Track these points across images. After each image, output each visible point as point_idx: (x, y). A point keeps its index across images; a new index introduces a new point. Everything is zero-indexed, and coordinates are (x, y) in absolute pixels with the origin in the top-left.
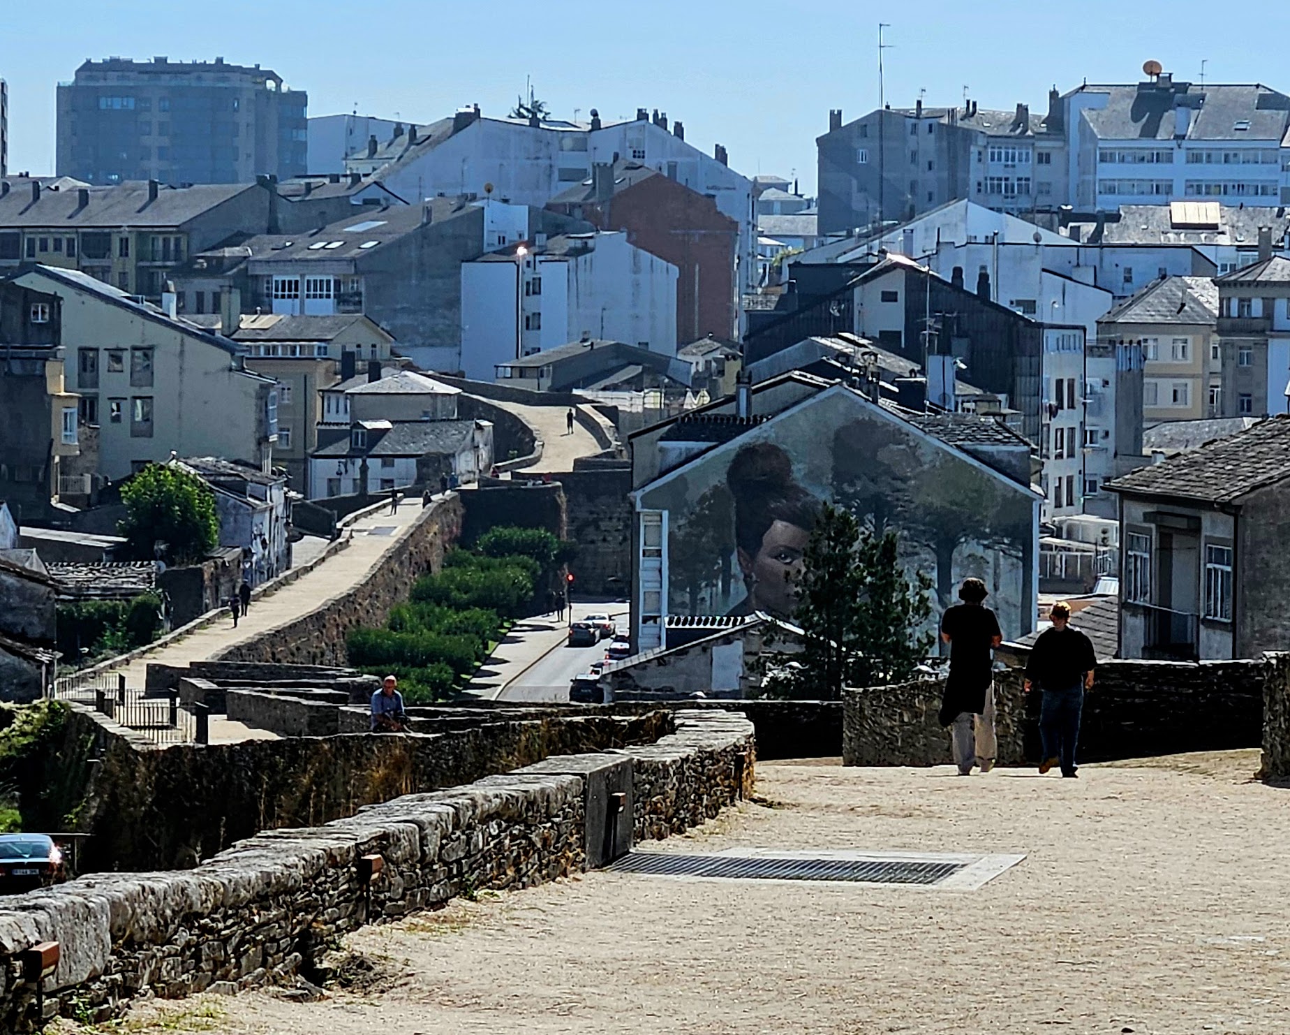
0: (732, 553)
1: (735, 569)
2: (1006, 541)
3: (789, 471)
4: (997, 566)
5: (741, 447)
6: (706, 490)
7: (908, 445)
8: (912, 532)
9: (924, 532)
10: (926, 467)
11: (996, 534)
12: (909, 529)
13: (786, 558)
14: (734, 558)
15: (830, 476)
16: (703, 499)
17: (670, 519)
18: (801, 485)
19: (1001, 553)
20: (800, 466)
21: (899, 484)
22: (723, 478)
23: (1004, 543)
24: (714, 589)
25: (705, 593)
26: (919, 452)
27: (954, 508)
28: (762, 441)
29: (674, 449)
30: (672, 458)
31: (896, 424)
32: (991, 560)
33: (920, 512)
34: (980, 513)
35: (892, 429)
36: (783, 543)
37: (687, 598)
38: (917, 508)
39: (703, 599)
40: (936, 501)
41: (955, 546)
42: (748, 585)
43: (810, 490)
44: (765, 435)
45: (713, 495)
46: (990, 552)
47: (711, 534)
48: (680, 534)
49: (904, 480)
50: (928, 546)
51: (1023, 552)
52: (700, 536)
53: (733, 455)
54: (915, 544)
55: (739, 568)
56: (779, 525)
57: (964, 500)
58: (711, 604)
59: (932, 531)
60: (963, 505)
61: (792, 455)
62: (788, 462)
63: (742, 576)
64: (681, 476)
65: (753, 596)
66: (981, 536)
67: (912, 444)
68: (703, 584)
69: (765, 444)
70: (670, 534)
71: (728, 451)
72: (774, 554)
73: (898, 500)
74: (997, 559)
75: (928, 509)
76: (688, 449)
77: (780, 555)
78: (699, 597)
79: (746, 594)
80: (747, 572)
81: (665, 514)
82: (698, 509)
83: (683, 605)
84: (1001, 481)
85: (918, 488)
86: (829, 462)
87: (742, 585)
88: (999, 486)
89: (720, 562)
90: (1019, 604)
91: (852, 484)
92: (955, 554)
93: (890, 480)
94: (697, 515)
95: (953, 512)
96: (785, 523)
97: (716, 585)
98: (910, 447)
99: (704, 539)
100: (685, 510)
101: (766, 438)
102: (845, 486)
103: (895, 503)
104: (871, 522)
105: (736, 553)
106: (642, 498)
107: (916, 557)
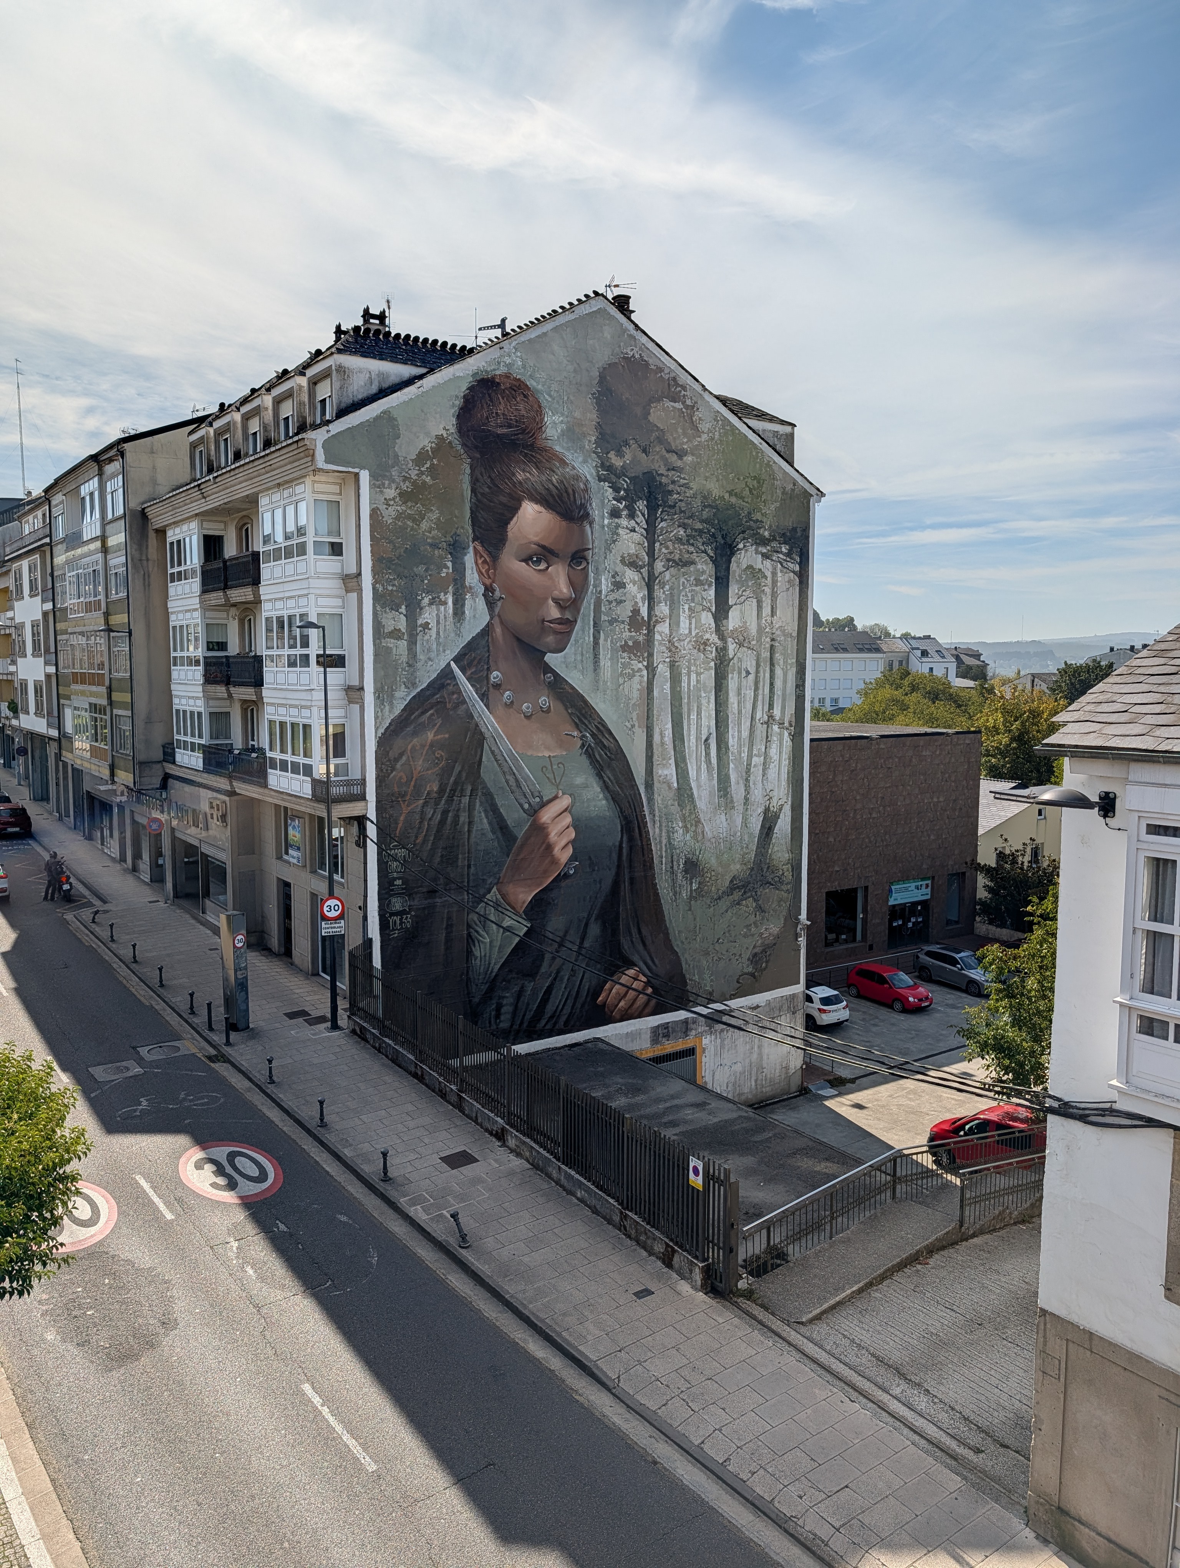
0: (465, 548)
1: (472, 577)
2: (784, 550)
3: (540, 427)
4: (774, 582)
5: (474, 375)
6: (425, 442)
7: (684, 403)
8: (689, 531)
9: (701, 532)
10: (705, 437)
11: (775, 539)
12: (684, 526)
13: (539, 562)
14: (469, 559)
15: (593, 438)
16: (421, 457)
17: (372, 486)
18: (557, 448)
19: (779, 566)
20: (557, 418)
21: (673, 458)
22: (451, 423)
23: (781, 552)
24: (442, 608)
25: (428, 615)
26: (698, 415)
27: (733, 500)
28: (502, 370)
29: (360, 371)
30: (358, 387)
31: (672, 370)
32: (769, 574)
33: (697, 503)
34: (760, 510)
35: (667, 377)
36: (535, 539)
37: (402, 624)
38: (694, 496)
39: (426, 626)
40: (715, 489)
41: (733, 554)
42: (490, 604)
43: (569, 456)
44: (508, 360)
45: (435, 451)
46: (768, 563)
47: (434, 515)
48: (389, 514)
49: (681, 454)
50: (705, 552)
51: (800, 564)
52: (417, 519)
53: (464, 387)
54: (691, 549)
55: (476, 575)
56: (530, 510)
57: (743, 490)
58: (438, 633)
59: (709, 531)
60: (742, 498)
61: (545, 399)
62: (539, 410)
63: (481, 589)
64: (386, 414)
65: (496, 621)
66: (762, 541)
67: (689, 402)
68: (426, 601)
69: (507, 376)
70: (375, 513)
71: (456, 379)
72: (524, 557)
73: (673, 482)
74: (774, 574)
75: (707, 501)
76: (380, 374)
77: (531, 558)
78: (420, 622)
79: (488, 618)
80: (488, 582)
81: (365, 476)
82: (413, 474)
83: (396, 634)
84: (780, 467)
85: (695, 467)
86: (592, 416)
87: (481, 603)
88: (780, 475)
89: (450, 564)
90: (795, 634)
91: (620, 454)
92: (733, 566)
93: (664, 452)
94: (414, 483)
95: (732, 506)
96: (537, 507)
97: (445, 603)
98: (687, 407)
99: (424, 525)
100: (394, 472)
101: (509, 366)
102: (612, 455)
103: (671, 487)
104: (643, 515)
105: (471, 549)
106: (325, 445)
107: (692, 568)
